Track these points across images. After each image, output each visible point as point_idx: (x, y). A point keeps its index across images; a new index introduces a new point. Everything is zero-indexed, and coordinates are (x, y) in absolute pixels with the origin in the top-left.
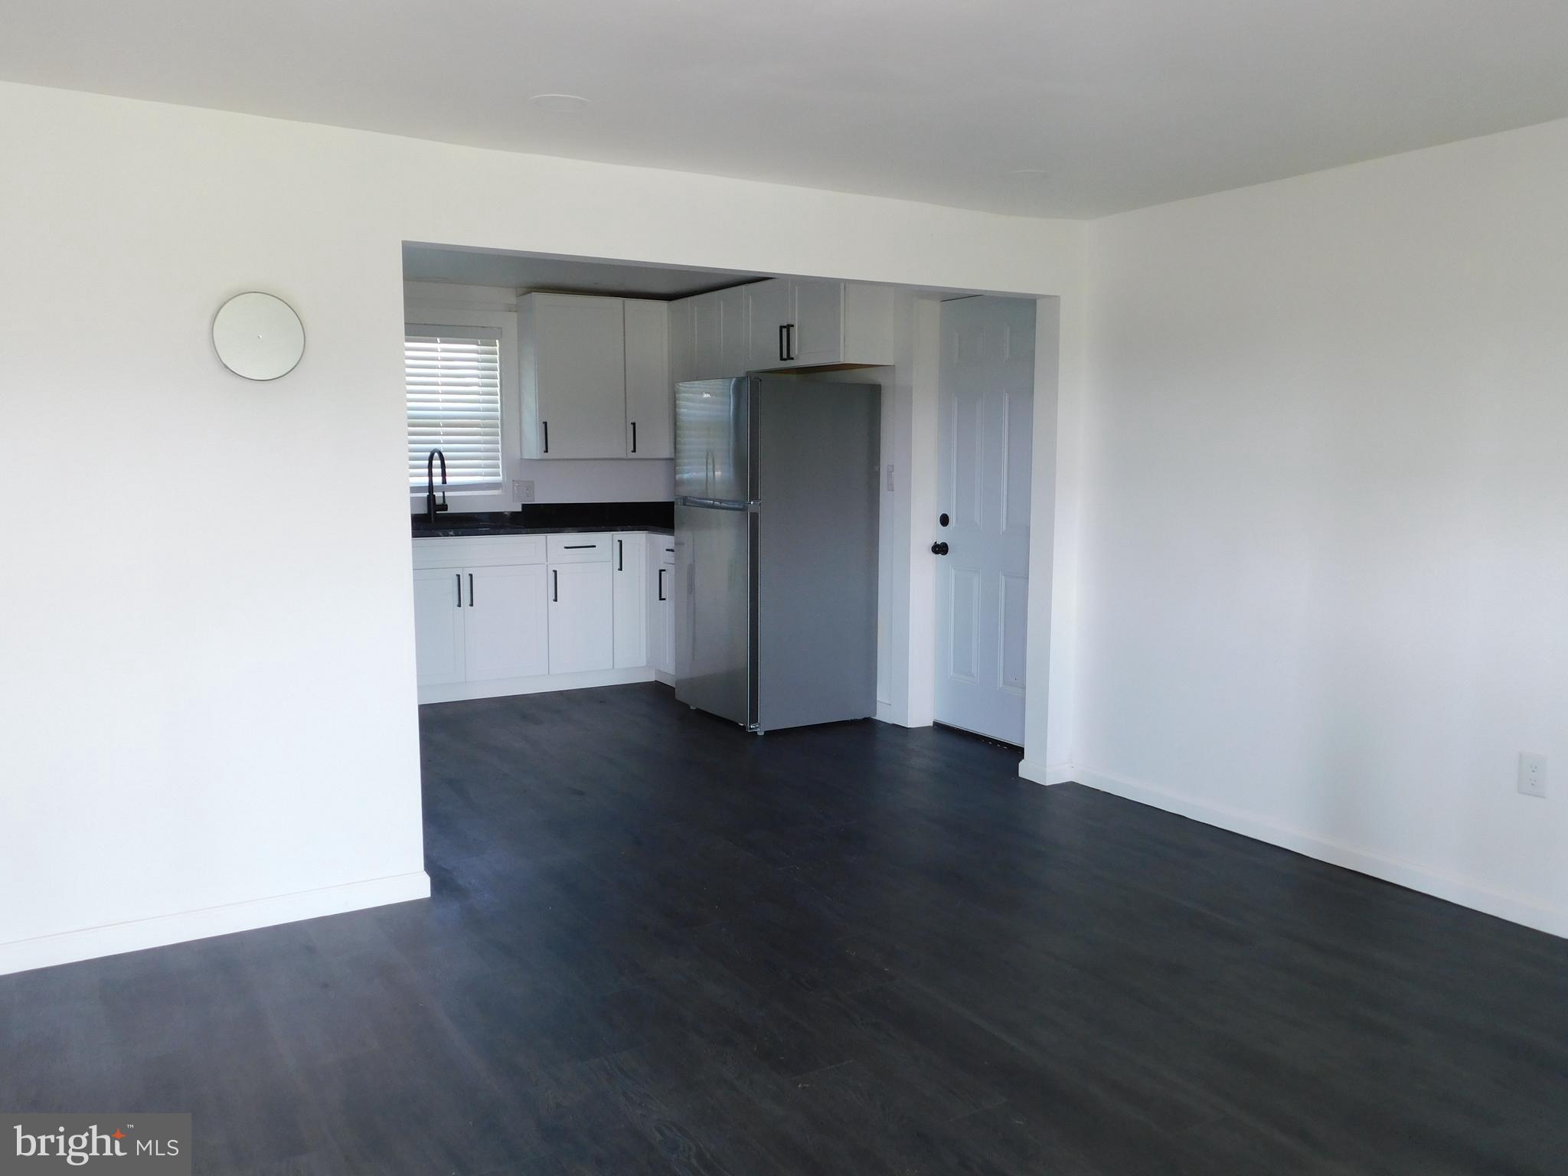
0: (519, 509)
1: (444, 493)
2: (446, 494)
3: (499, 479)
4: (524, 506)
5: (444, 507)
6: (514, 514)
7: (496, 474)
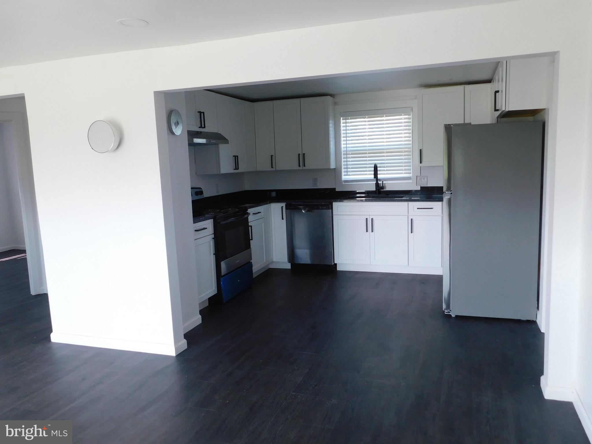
0: (419, 189)
1: (383, 182)
2: (384, 182)
3: (411, 175)
4: (421, 187)
5: (383, 187)
6: (416, 191)
7: (410, 173)
